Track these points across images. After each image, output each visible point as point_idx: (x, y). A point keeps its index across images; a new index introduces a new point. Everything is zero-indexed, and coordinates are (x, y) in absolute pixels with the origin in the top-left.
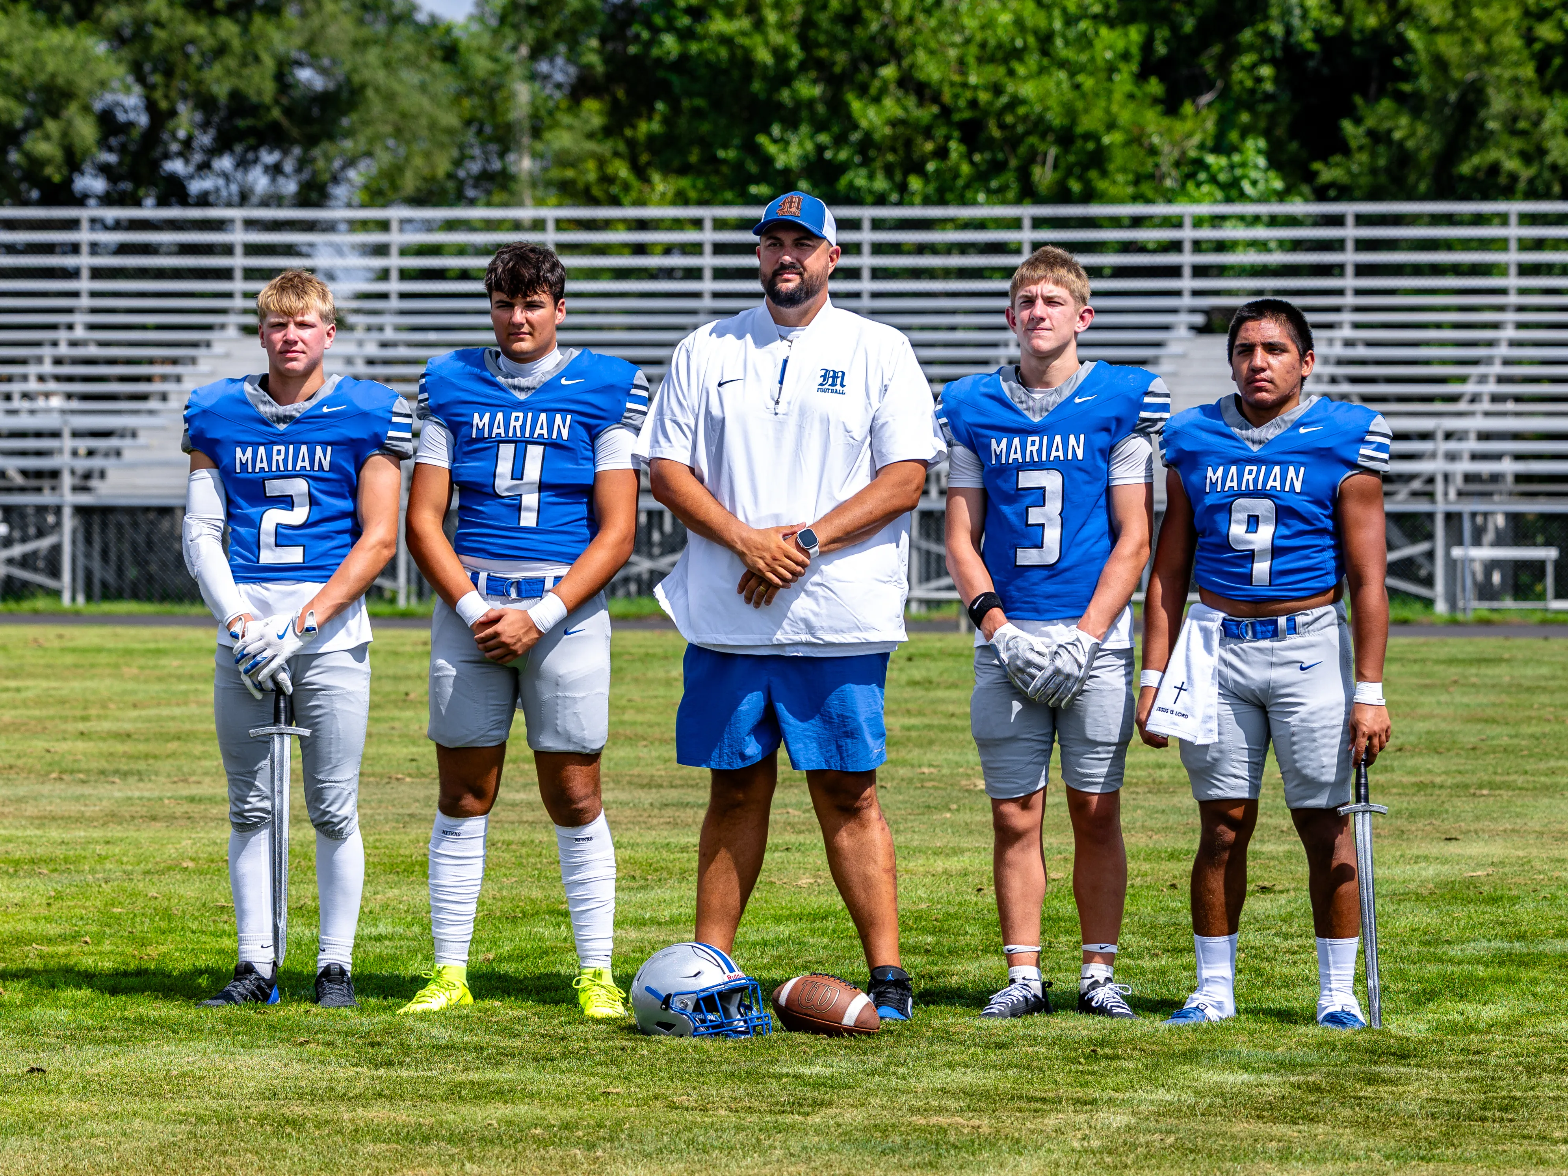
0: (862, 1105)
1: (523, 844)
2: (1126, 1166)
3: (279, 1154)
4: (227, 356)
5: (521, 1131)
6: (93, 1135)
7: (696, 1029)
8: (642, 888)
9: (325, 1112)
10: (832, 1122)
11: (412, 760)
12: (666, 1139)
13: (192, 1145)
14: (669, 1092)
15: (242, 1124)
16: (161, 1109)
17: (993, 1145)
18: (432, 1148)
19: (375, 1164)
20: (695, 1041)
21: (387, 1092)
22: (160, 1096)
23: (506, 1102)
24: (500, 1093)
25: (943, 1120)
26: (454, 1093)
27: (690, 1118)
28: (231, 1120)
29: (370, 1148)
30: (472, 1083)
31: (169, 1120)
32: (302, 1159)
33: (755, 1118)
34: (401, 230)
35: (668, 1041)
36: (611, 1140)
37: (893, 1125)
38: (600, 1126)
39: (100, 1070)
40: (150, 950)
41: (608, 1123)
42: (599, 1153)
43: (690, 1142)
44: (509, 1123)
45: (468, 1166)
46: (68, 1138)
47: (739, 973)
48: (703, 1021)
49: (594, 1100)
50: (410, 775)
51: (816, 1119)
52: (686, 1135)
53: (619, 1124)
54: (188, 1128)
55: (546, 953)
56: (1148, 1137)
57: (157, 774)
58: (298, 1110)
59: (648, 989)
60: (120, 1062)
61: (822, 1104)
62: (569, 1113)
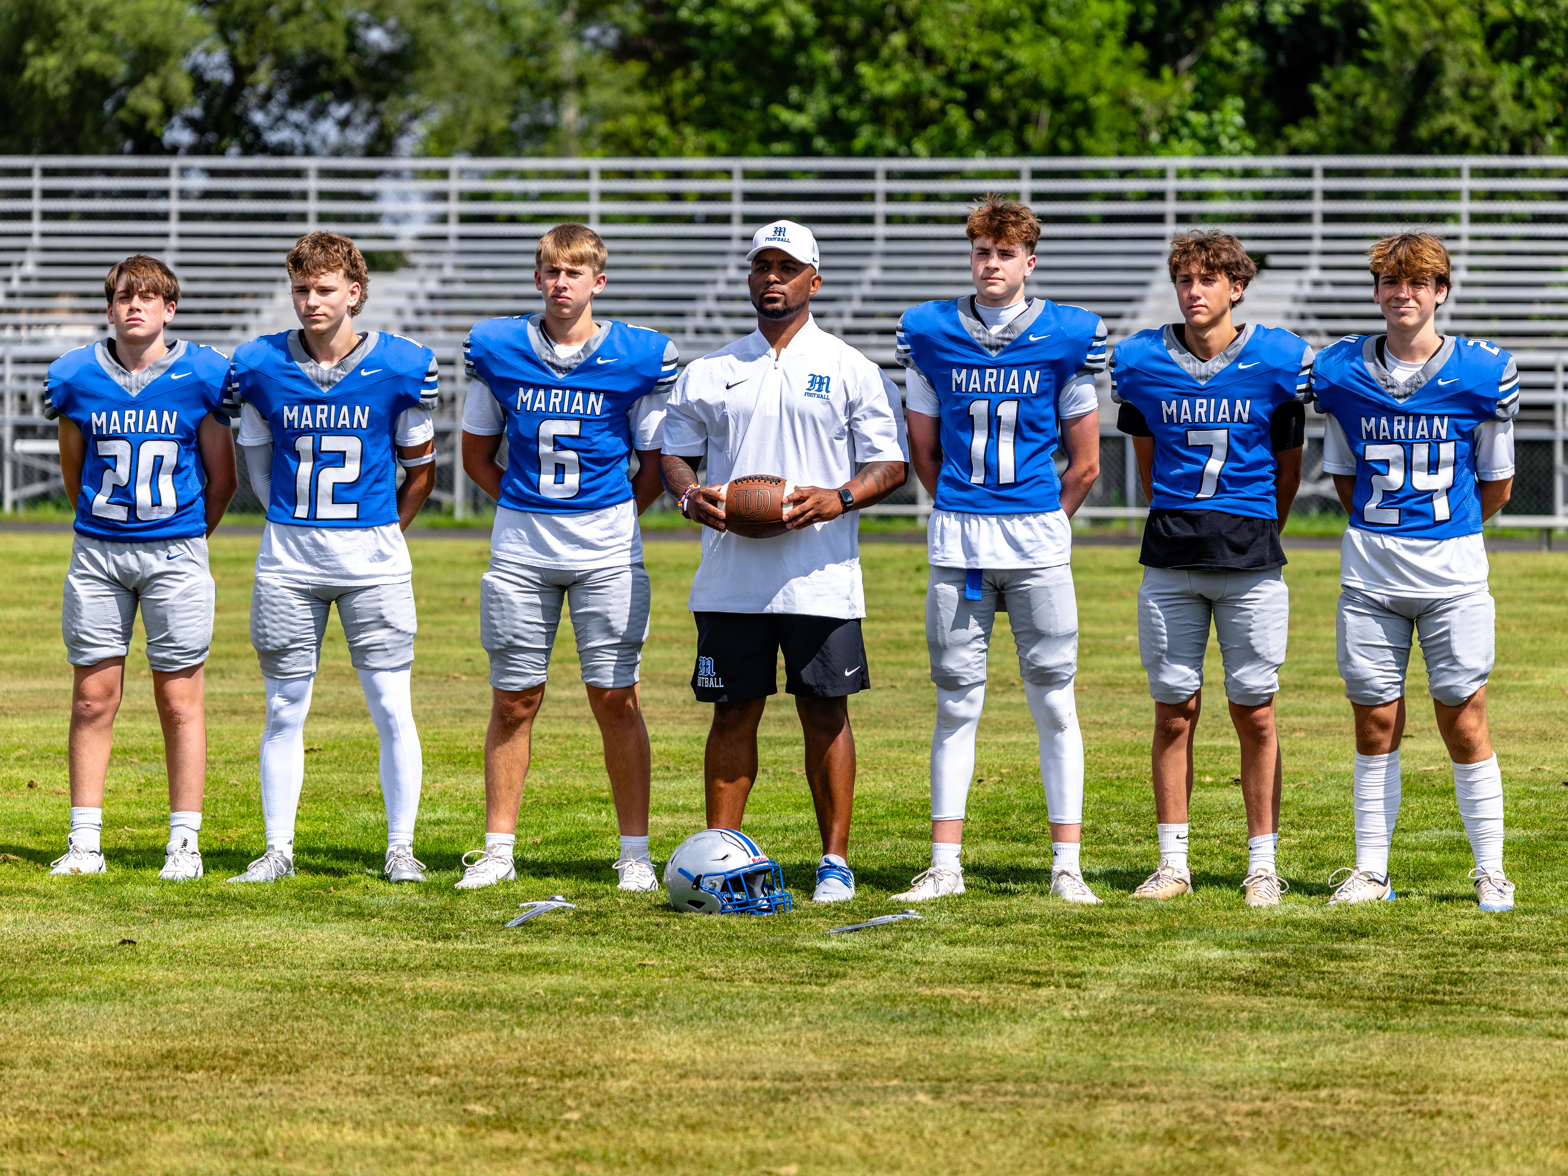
0: (873, 977)
1: (568, 737)
2: (1111, 1034)
3: (346, 1019)
5: (565, 999)
6: (178, 1001)
7: (724, 907)
8: (676, 777)
9: (388, 981)
10: (846, 992)
11: (468, 660)
12: (696, 1007)
13: (268, 1010)
14: (699, 965)
15: (313, 992)
16: (240, 978)
17: (991, 1014)
18: (486, 1014)
19: (433, 1029)
20: (723, 918)
21: (444, 963)
22: (239, 966)
23: (552, 973)
24: (546, 964)
25: (947, 991)
26: (505, 965)
27: (717, 988)
28: (303, 988)
29: (429, 1014)
30: (521, 955)
31: (247, 988)
32: (367, 1024)
33: (776, 988)
34: (459, 178)
35: (698, 918)
36: (647, 1007)
37: (901, 996)
38: (636, 995)
39: (185, 942)
40: (230, 833)
41: (644, 993)
42: (636, 1019)
43: (720, 1009)
44: (555, 992)
45: (517, 1031)
46: (156, 1004)
47: (762, 856)
48: (730, 900)
49: (631, 971)
50: (466, 674)
51: (832, 989)
52: (715, 1004)
53: (653, 993)
54: (264, 995)
55: (588, 837)
56: (1132, 1008)
57: (237, 671)
58: (364, 979)
59: (681, 871)
60: (204, 935)
61: (837, 976)
62: (609, 983)
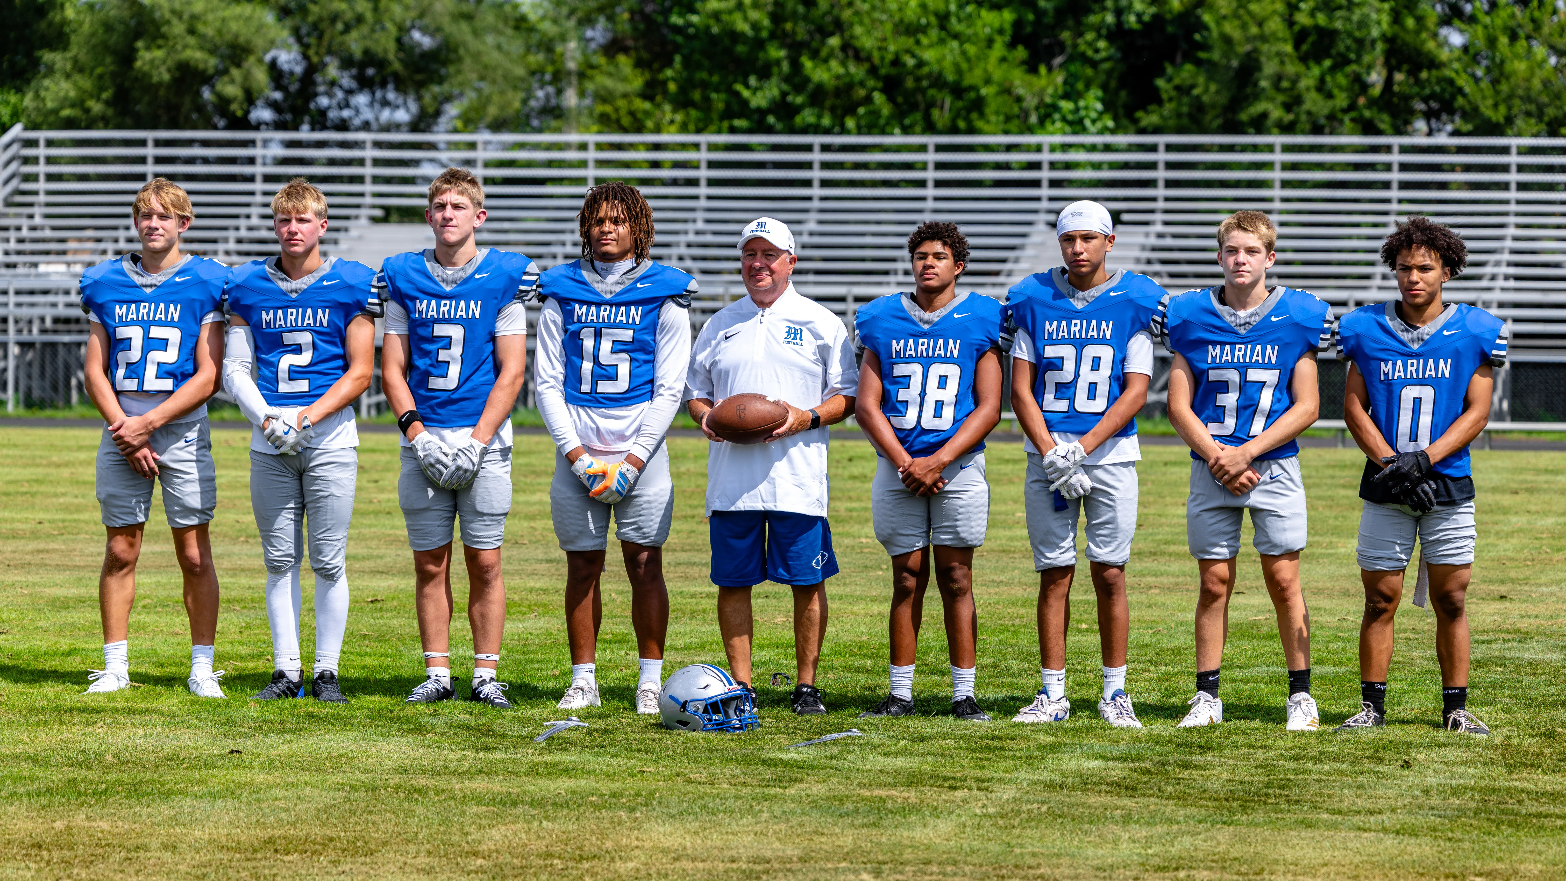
0: (825, 781)
2: (1014, 827)
3: (409, 813)
4: (360, 238)
5: (582, 798)
6: (276, 799)
7: (705, 726)
9: (442, 783)
10: (803, 794)
12: (685, 805)
13: (347, 806)
14: (687, 771)
15: (383, 792)
16: (325, 781)
17: (918, 811)
18: (519, 810)
19: (478, 821)
20: (705, 734)
21: (486, 769)
22: (324, 771)
23: (571, 777)
24: (566, 770)
25: (883, 793)
26: (533, 771)
27: (702, 790)
28: (375, 789)
29: (475, 809)
30: (546, 763)
31: (330, 788)
32: (426, 817)
33: (748, 790)
34: (485, 149)
35: (685, 734)
36: (646, 805)
37: (847, 796)
38: (638, 795)
39: (280, 752)
41: (644, 793)
42: (638, 814)
43: (703, 807)
44: (574, 792)
45: (544, 823)
46: (259, 800)
48: (710, 720)
49: (633, 776)
51: (792, 791)
52: (700, 802)
53: (651, 794)
54: (344, 794)
56: (1029, 807)
58: (423, 782)
59: (671, 697)
60: (295, 746)
61: (796, 780)
62: (616, 786)
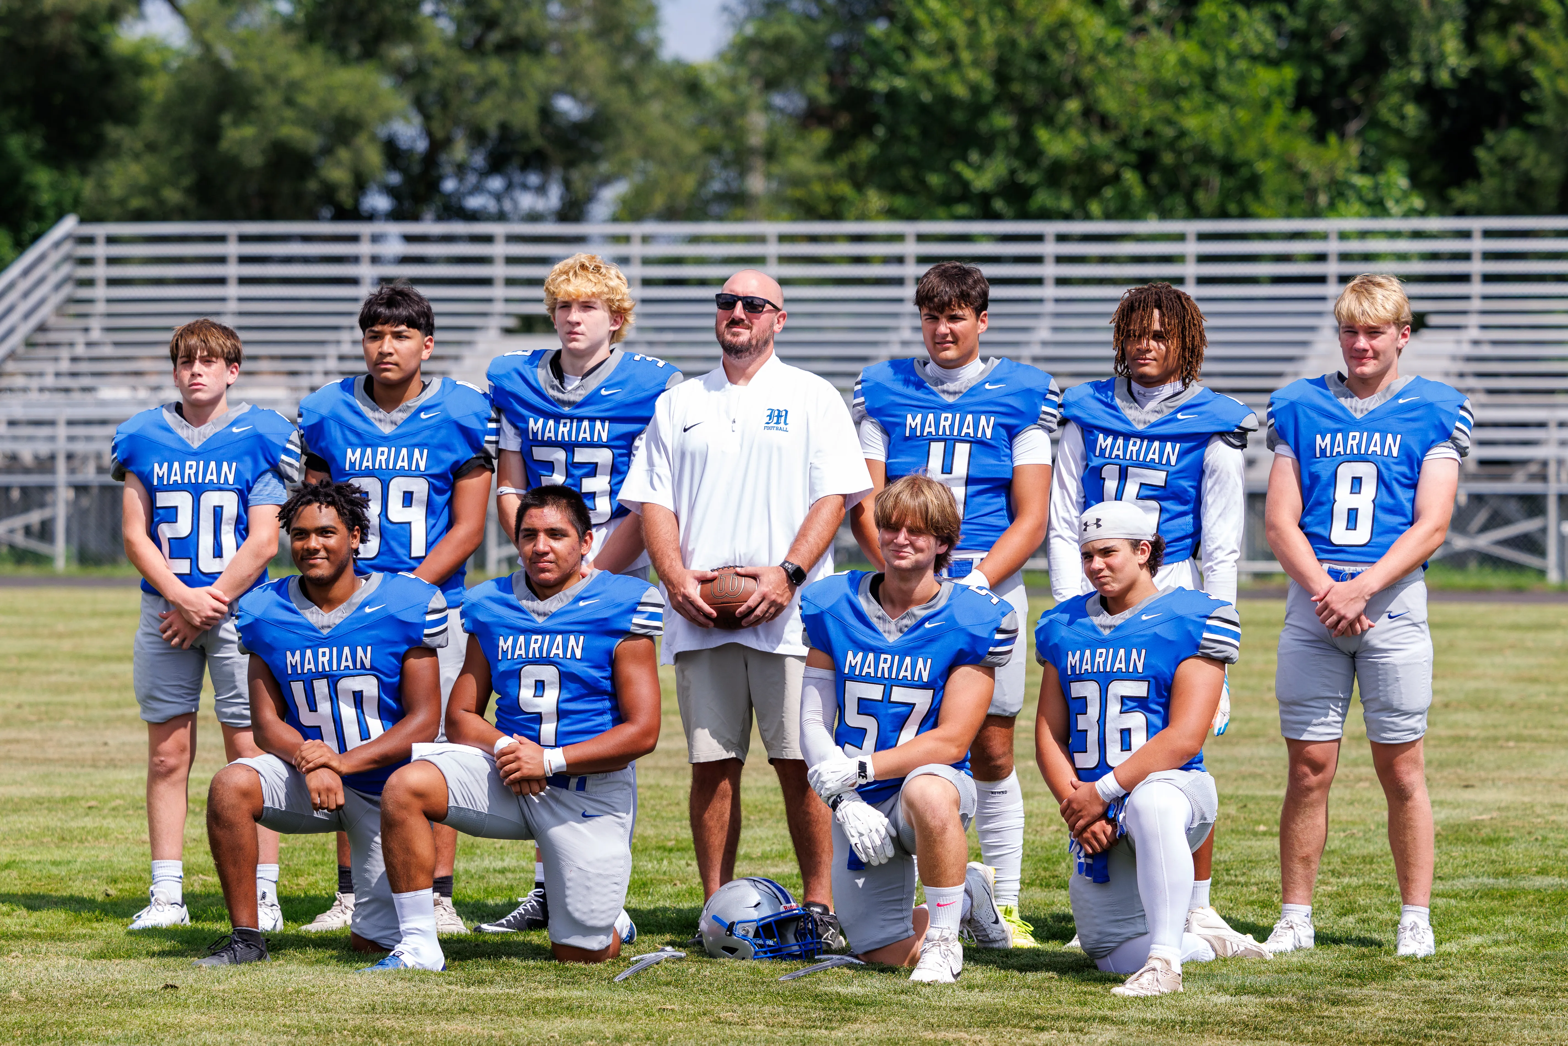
0: (884, 1021)
7: (756, 953)
9: (412, 1025)
10: (852, 1036)
14: (718, 1009)
15: (337, 1035)
16: (270, 1022)
20: (755, 963)
21: (471, 1007)
22: (273, 1009)
23: (572, 1017)
24: (569, 1008)
25: (951, 1035)
28: (328, 1032)
35: (729, 964)
37: (905, 1039)
44: (570, 1036)
48: (759, 946)
49: (650, 1015)
51: (840, 1033)
59: (715, 918)
60: (246, 980)
61: (849, 1020)
